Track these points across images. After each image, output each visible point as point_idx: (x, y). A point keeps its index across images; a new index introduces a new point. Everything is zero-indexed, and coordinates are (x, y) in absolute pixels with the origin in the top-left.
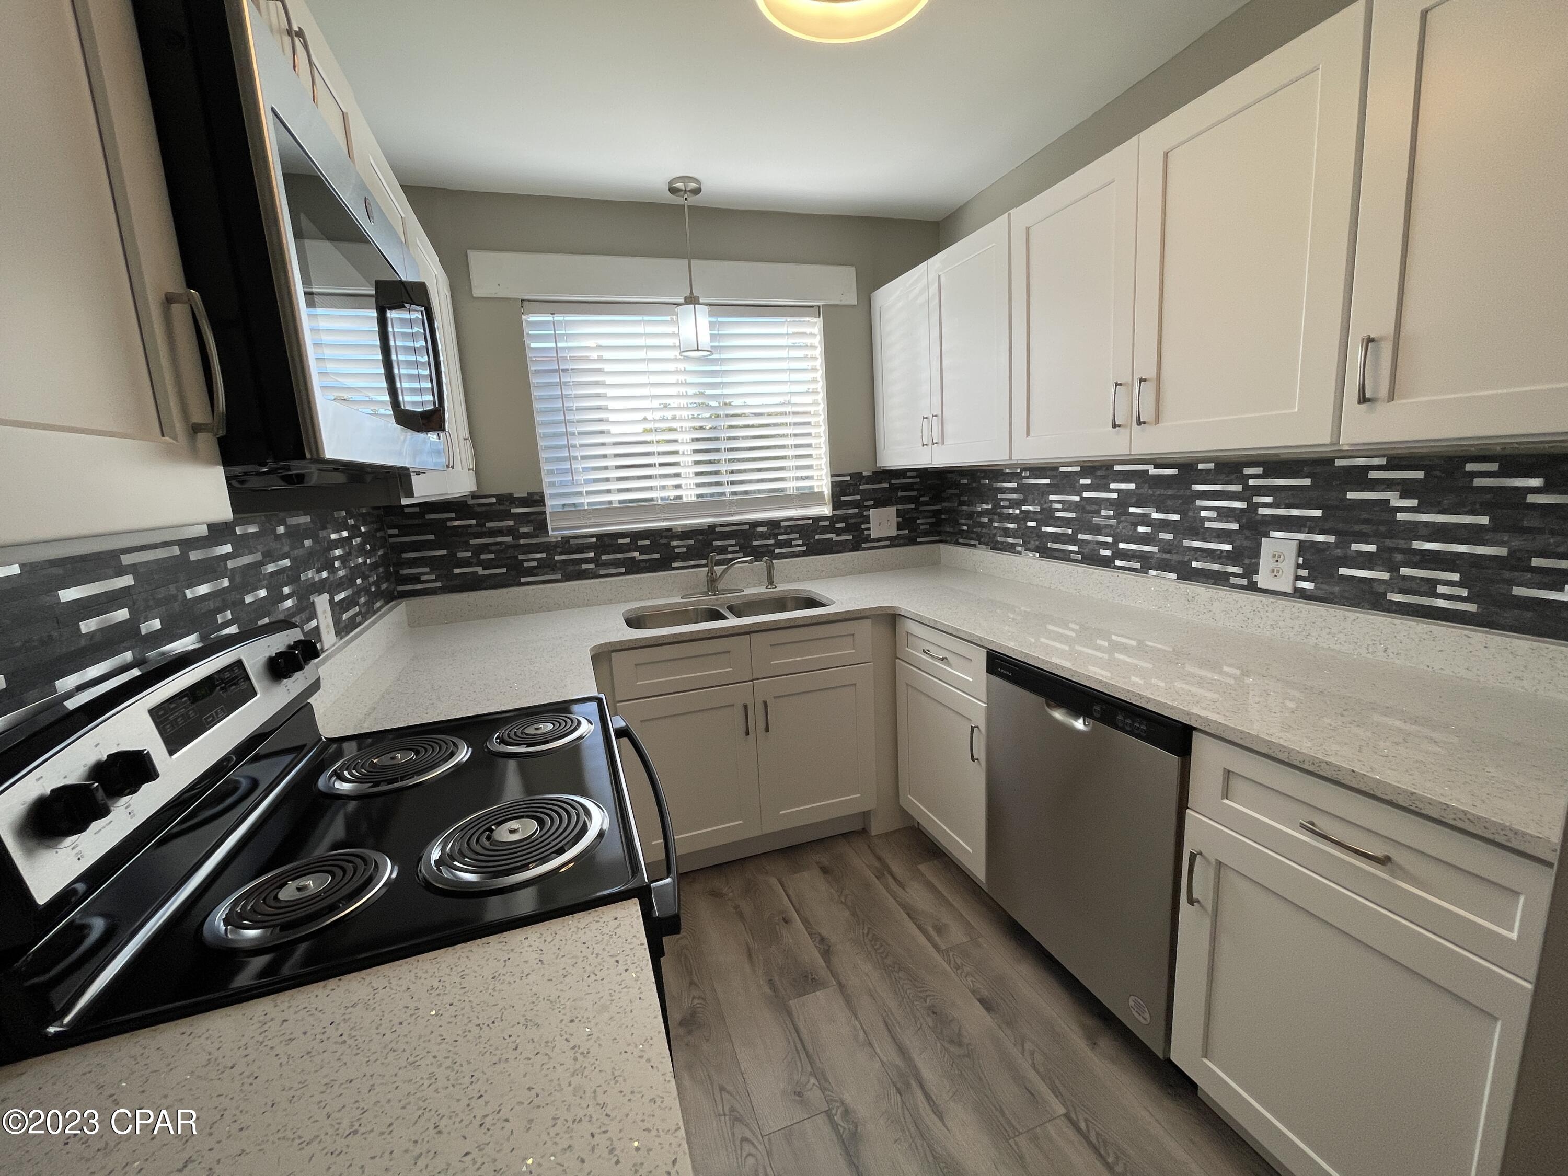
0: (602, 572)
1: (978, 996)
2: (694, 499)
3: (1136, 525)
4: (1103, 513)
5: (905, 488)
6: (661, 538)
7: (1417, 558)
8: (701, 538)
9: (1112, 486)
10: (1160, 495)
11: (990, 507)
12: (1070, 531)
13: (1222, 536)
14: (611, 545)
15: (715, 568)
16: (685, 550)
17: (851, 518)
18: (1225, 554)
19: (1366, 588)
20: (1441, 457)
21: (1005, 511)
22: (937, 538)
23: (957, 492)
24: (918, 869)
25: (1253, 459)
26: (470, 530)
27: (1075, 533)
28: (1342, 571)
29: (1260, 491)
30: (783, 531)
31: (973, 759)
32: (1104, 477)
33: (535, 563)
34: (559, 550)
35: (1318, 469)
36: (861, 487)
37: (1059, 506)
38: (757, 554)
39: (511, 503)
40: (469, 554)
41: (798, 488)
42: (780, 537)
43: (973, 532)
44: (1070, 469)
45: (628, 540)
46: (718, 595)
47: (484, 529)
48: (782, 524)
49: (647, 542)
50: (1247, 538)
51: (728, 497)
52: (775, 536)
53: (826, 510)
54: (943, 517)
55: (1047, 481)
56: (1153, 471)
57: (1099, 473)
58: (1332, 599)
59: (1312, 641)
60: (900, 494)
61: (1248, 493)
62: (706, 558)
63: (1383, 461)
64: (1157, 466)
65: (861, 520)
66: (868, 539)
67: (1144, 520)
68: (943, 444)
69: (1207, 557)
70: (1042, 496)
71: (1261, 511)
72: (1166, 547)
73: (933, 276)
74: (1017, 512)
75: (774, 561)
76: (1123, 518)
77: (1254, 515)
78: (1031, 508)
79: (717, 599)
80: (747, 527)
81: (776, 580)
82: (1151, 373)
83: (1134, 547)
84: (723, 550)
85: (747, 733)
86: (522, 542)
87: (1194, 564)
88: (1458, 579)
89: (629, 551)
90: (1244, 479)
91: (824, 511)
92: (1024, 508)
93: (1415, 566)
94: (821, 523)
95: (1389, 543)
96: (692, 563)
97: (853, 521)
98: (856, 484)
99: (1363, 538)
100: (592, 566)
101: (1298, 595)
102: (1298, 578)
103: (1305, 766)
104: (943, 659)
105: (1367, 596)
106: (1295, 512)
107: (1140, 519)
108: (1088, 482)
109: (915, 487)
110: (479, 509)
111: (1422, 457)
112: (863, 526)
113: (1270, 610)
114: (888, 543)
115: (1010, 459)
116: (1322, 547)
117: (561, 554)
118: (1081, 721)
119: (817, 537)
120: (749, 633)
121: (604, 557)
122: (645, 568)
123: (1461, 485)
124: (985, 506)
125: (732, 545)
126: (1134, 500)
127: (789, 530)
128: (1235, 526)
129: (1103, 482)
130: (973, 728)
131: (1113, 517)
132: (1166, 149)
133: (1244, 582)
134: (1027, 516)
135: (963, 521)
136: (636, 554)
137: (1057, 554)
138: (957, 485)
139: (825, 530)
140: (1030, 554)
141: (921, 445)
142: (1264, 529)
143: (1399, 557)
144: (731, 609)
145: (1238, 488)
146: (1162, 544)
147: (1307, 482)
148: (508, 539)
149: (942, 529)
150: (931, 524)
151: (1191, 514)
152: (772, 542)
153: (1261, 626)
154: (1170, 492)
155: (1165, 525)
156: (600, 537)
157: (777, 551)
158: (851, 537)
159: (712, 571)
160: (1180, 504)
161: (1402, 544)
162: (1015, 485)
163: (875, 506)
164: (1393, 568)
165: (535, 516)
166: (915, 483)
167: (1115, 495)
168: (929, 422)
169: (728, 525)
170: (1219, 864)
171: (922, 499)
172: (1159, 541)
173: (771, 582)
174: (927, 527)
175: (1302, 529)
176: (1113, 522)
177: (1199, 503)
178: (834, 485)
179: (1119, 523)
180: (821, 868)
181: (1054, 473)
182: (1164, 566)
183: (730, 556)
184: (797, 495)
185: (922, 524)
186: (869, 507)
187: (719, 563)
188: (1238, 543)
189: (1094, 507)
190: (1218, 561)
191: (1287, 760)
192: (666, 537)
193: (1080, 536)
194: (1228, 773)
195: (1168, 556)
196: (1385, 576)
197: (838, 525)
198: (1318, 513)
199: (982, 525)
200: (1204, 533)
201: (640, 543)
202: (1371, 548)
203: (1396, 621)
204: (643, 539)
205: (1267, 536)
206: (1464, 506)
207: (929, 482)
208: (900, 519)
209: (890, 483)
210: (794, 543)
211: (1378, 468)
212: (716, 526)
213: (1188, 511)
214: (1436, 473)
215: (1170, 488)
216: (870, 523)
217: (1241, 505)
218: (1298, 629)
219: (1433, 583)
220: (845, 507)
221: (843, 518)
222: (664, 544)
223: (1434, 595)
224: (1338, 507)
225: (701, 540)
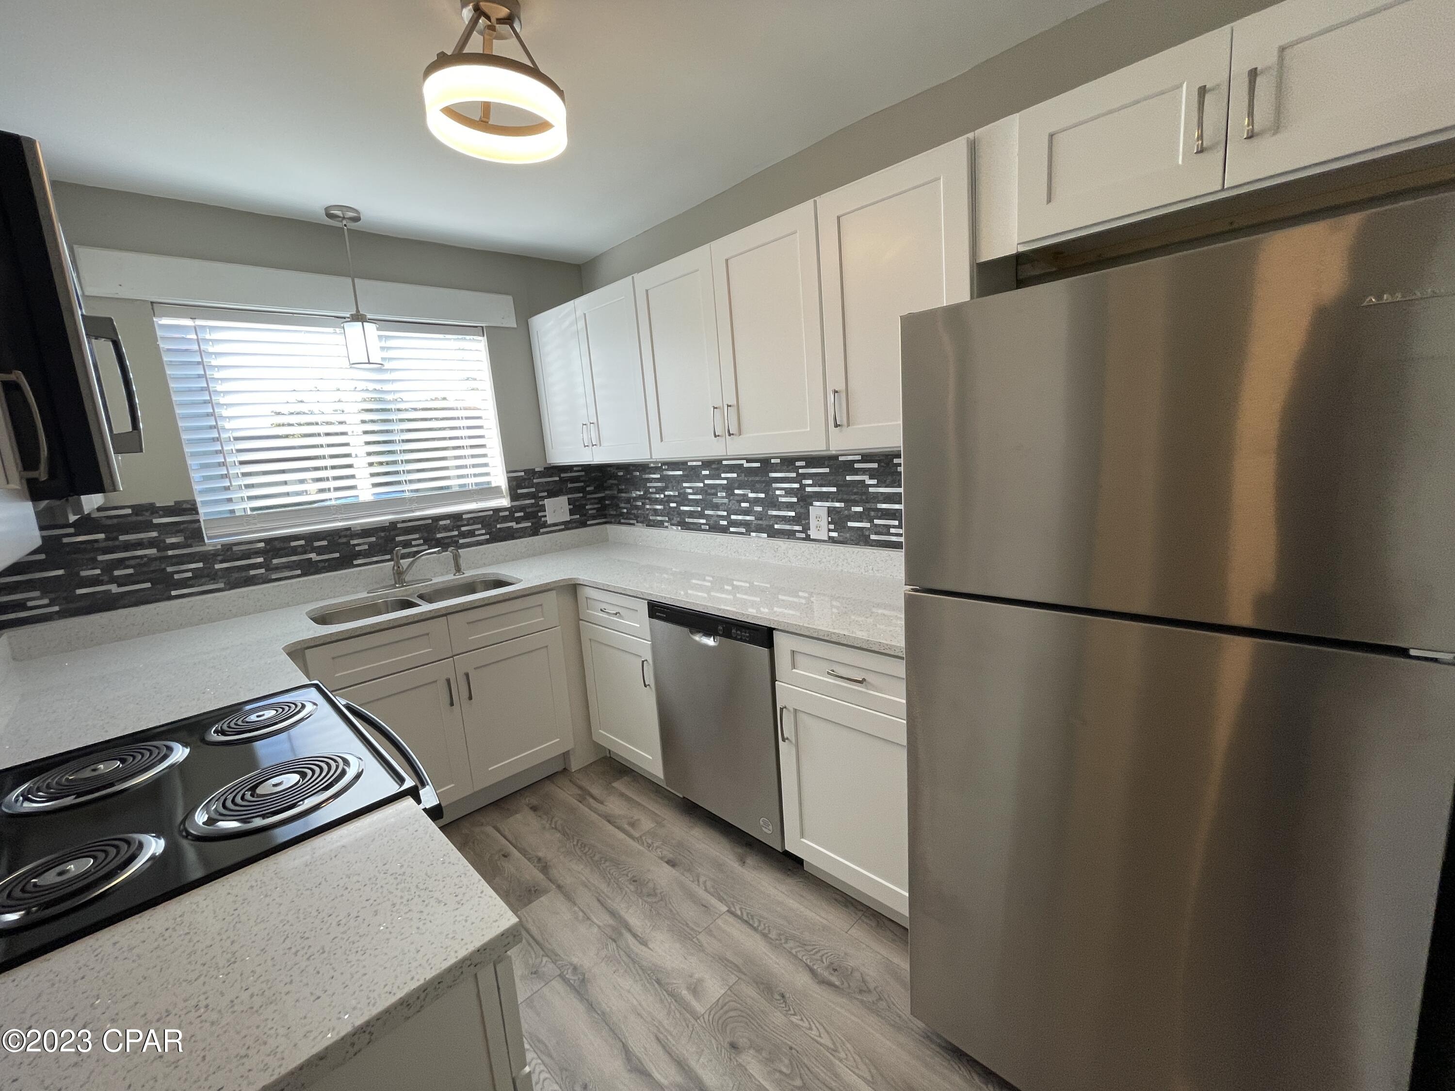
0: (274, 577)
1: (666, 860)
2: (372, 498)
3: (740, 502)
4: (719, 494)
5: (573, 480)
6: (340, 537)
7: (880, 514)
8: (383, 534)
9: (723, 475)
10: (752, 481)
11: (642, 493)
12: (699, 509)
14: (284, 549)
15: (401, 561)
16: (366, 547)
17: (529, 507)
18: (791, 518)
19: (860, 533)
20: (883, 456)
21: (653, 496)
22: (604, 520)
23: (615, 482)
24: (613, 787)
25: (799, 457)
26: (96, 545)
27: (703, 510)
28: (850, 524)
29: (805, 476)
30: (466, 522)
31: (645, 686)
32: (717, 469)
33: (190, 574)
34: (220, 558)
35: (832, 462)
36: (535, 481)
37: (690, 491)
38: (444, 544)
39: (152, 513)
40: (98, 571)
41: (476, 484)
42: (463, 529)
43: (631, 514)
44: (694, 463)
45: (302, 542)
46: (406, 586)
47: (117, 543)
48: (464, 516)
49: (325, 543)
50: (802, 507)
51: (407, 495)
52: (458, 527)
53: (504, 502)
54: (607, 502)
55: (680, 473)
56: (746, 465)
57: (713, 466)
58: (847, 542)
59: (840, 568)
60: (570, 485)
61: (801, 477)
62: (390, 552)
63: (859, 458)
64: (748, 461)
65: (537, 509)
66: (545, 525)
67: (745, 498)
68: (600, 445)
69: (782, 521)
70: (679, 482)
71: (807, 489)
72: (760, 517)
73: (579, 313)
74: (662, 496)
75: (459, 550)
76: (732, 498)
77: (804, 492)
78: (671, 493)
79: (406, 590)
80: (430, 521)
81: (463, 565)
82: (733, 402)
83: (740, 517)
84: (407, 544)
85: (452, 704)
86: (170, 553)
87: (776, 526)
88: (898, 524)
89: (305, 553)
90: (796, 469)
91: (502, 503)
92: (666, 493)
93: (880, 518)
94: (501, 514)
95: (868, 506)
96: (375, 559)
97: (530, 510)
98: (530, 479)
99: (856, 503)
100: (263, 571)
101: (831, 541)
102: (830, 530)
103: (825, 638)
104: (616, 614)
105: (862, 538)
106: (824, 489)
107: (742, 498)
108: (707, 472)
109: (582, 479)
110: (109, 522)
111: (876, 456)
112: (540, 514)
113: (818, 552)
114: (563, 527)
115: (651, 458)
116: (839, 510)
117: (222, 562)
118: (712, 639)
119: (498, 526)
120: (445, 615)
121: (275, 561)
122: (324, 568)
123: (892, 471)
124: (638, 493)
125: (416, 539)
126: (736, 485)
127: (471, 521)
128: (795, 500)
129: (717, 472)
130: (643, 662)
131: (726, 497)
132: (726, 257)
133: (803, 535)
134: (669, 499)
135: (623, 505)
136: (313, 556)
137: (692, 526)
138: (616, 477)
139: (505, 519)
140: (674, 528)
141: (583, 446)
142: (809, 501)
143: (872, 514)
144: (421, 597)
145: (794, 475)
146: (757, 514)
147: (827, 470)
148: (153, 551)
149: (607, 512)
150: (598, 509)
151: (770, 493)
152: (456, 533)
153: (814, 562)
154: (757, 479)
155: (756, 501)
156: (268, 541)
157: (461, 541)
158: (529, 524)
159: (398, 565)
160: (764, 487)
161: (873, 506)
162: (658, 476)
163: (549, 497)
164: (871, 520)
165: (185, 525)
166: (581, 476)
167: (725, 482)
168: (587, 428)
169: (410, 521)
170: (795, 710)
171: (588, 489)
172: (754, 512)
173: (458, 569)
174: (594, 511)
175: (828, 499)
176: (726, 501)
177: (774, 485)
178: (510, 480)
179: (729, 501)
180: (531, 808)
181: (685, 467)
182: (759, 529)
183: (415, 549)
184: (476, 490)
185: (591, 509)
186: (543, 498)
187: (404, 557)
188: (797, 511)
189: (713, 491)
190: (788, 523)
191: (817, 637)
192: (346, 536)
193: (707, 512)
194: (793, 652)
195: (760, 522)
196: (868, 525)
197: (517, 515)
198: (834, 489)
199: (637, 507)
200: (779, 505)
201: (317, 544)
202: (860, 509)
203: (875, 551)
204: (319, 540)
205: (812, 505)
206: (895, 483)
207: (593, 475)
208: (571, 507)
209: (560, 477)
210: (477, 533)
211: (858, 461)
212: (398, 522)
213: (769, 491)
214: (883, 464)
215: (757, 476)
216: (545, 511)
217: (796, 486)
218: (832, 562)
219: (889, 527)
220: (522, 499)
221: (521, 509)
222: (343, 543)
223: (889, 534)
224: (842, 486)
225: (383, 537)
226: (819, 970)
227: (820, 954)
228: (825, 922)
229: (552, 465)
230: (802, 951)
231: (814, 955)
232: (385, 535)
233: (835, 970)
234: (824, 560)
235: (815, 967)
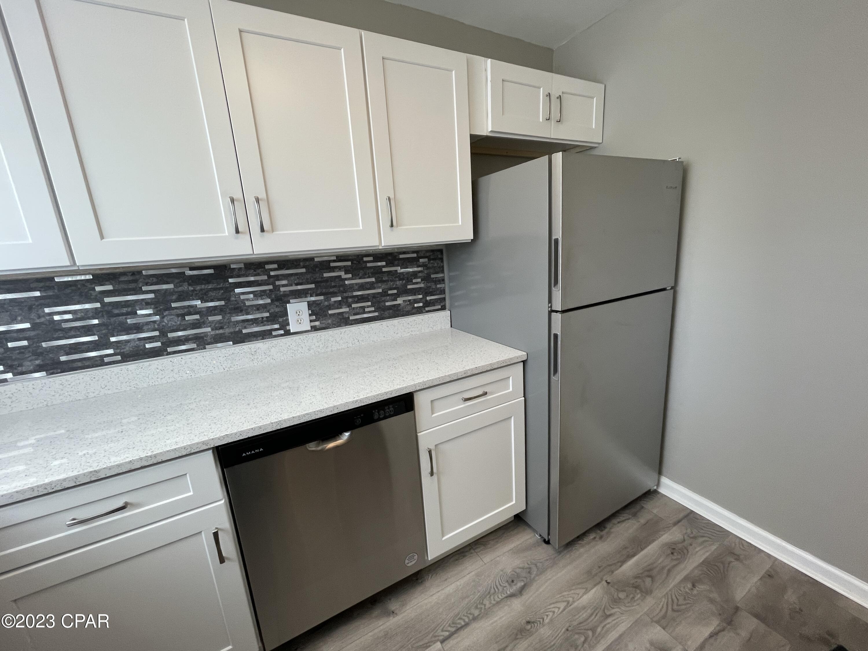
3: (183, 316)
4: (139, 312)
7: (356, 299)
9: (145, 288)
10: (201, 290)
13: (259, 308)
18: (265, 319)
19: (340, 317)
20: (355, 256)
25: (270, 260)
28: (330, 312)
29: (278, 278)
31: (223, 561)
35: (307, 263)
37: (66, 317)
44: (73, 278)
50: (277, 306)
55: (34, 294)
56: (189, 273)
57: (123, 279)
58: (329, 327)
59: (329, 349)
61: (272, 280)
63: (334, 258)
67: (190, 310)
69: (253, 324)
70: (30, 309)
71: (282, 289)
72: (220, 326)
76: (167, 313)
77: (279, 292)
78: (12, 327)
83: (180, 334)
87: (244, 331)
88: (370, 304)
90: (267, 272)
93: (357, 302)
95: (345, 295)
99: (334, 294)
101: (313, 330)
102: (311, 321)
105: (342, 321)
106: (299, 287)
107: (186, 310)
108: (108, 288)
111: (348, 256)
113: (305, 341)
116: (318, 302)
123: (363, 266)
126: (174, 297)
128: (268, 301)
130: (216, 533)
131: (155, 314)
133: (282, 332)
134: (6, 337)
137: (78, 364)
140: (28, 377)
142: (286, 299)
143: (350, 300)
145: (265, 278)
146: (213, 325)
147: (303, 270)
151: (233, 299)
153: (303, 352)
154: (210, 286)
155: (212, 311)
160: (222, 293)
161: (350, 294)
164: (349, 306)
167: (151, 296)
172: (209, 323)
175: (307, 295)
176: (155, 318)
177: (237, 291)
179: (163, 318)
181: (45, 284)
182: (219, 339)
188: (272, 311)
189: (124, 310)
190: (262, 324)
193: (113, 339)
194: (432, 402)
195: (221, 331)
196: (347, 310)
198: (313, 286)
200: (247, 309)
202: (340, 298)
203: (359, 327)
205: (289, 302)
206: (366, 275)
211: (334, 261)
213: (230, 298)
214: (355, 262)
215: (209, 283)
217: (271, 287)
218: (321, 346)
219: (363, 308)
223: (364, 312)
224: (321, 282)
226: (511, 591)
227: (499, 587)
228: (473, 573)
230: (494, 596)
231: (498, 590)
233: (513, 581)
234: (313, 346)
235: (508, 593)
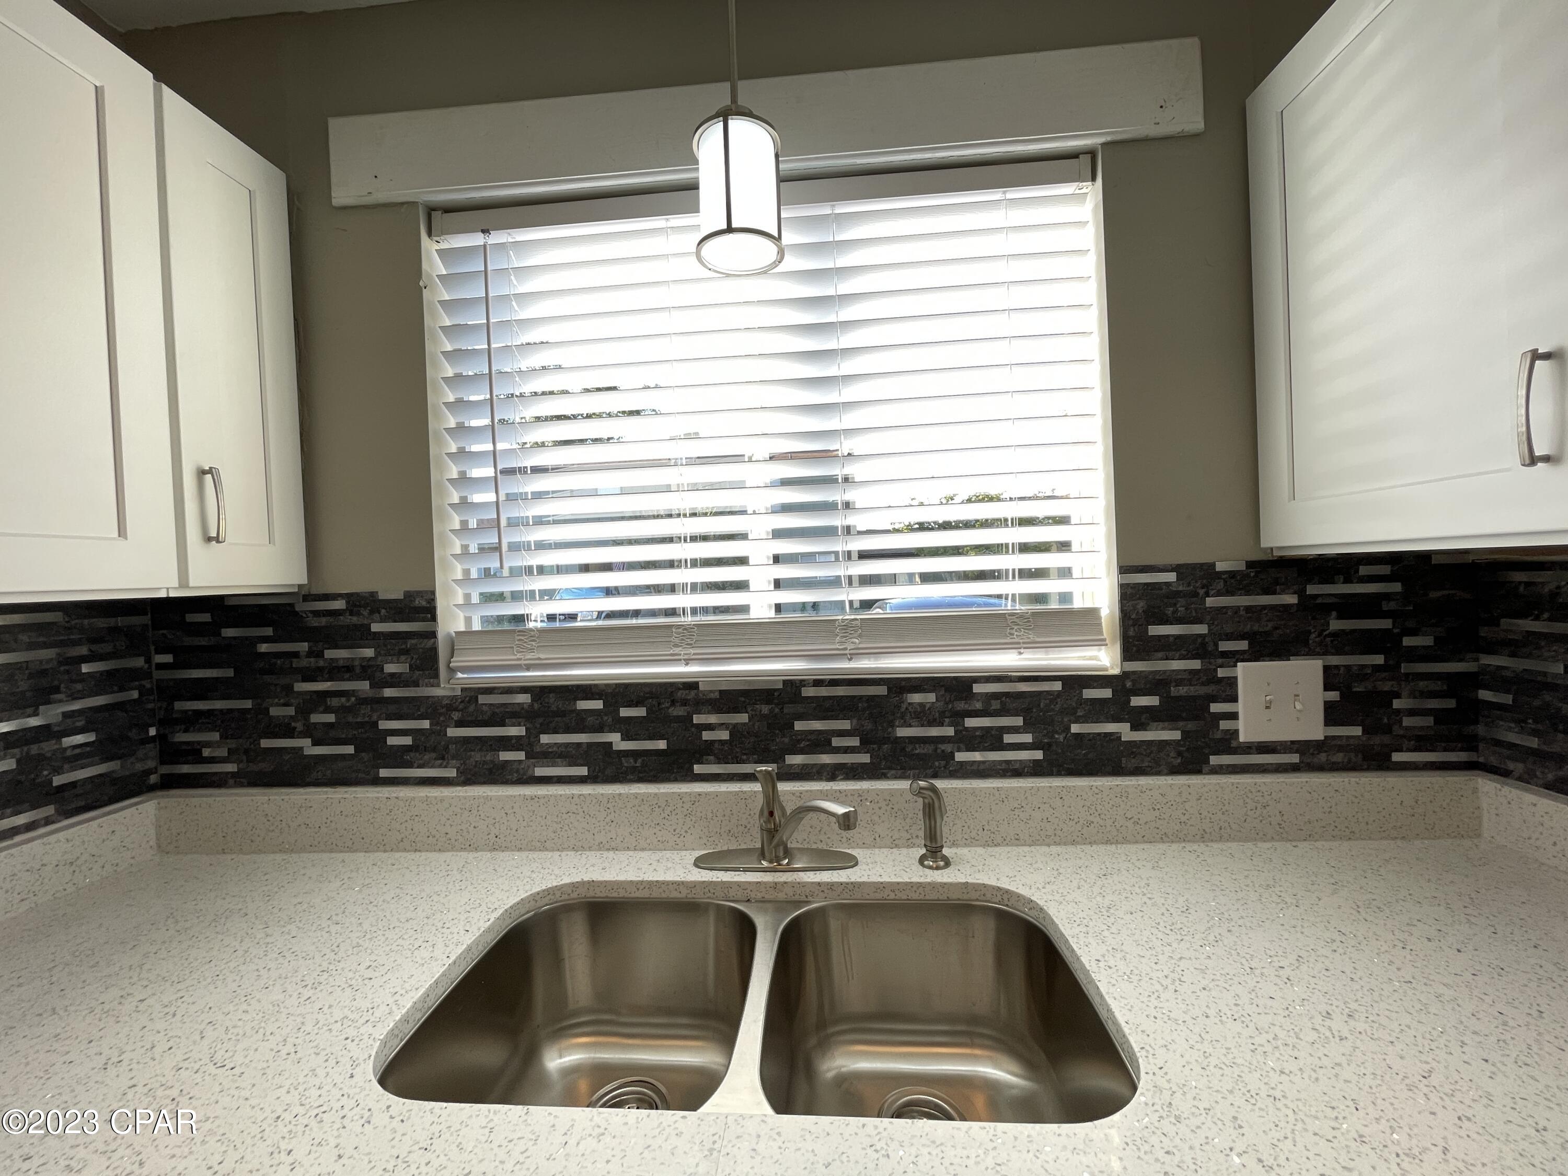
0: (539, 772)
2: (769, 614)
5: (1352, 607)
6: (673, 703)
8: (765, 709)
14: (562, 714)
16: (724, 735)
17: (1179, 683)
22: (1462, 756)
26: (296, 663)
30: (978, 706)
33: (407, 741)
34: (456, 716)
36: (1210, 602)
38: (908, 760)
39: (372, 612)
40: (291, 711)
41: (1027, 600)
42: (971, 722)
45: (598, 705)
47: (321, 663)
48: (978, 688)
49: (640, 712)
52: (957, 717)
53: (1103, 658)
54: (1494, 698)
60: (1335, 625)
62: (777, 758)
65: (1210, 689)
66: (1228, 743)
75: (949, 787)
80: (882, 690)
84: (818, 743)
86: (388, 692)
89: (600, 729)
91: (1097, 660)
94: (1090, 693)
96: (738, 769)
97: (1183, 691)
98: (1196, 595)
100: (521, 756)
109: (1385, 606)
110: (315, 622)
112: (1215, 708)
114: (1295, 758)
117: (460, 724)
119: (1075, 728)
121: (545, 739)
122: (634, 769)
125: (842, 733)
127: (996, 705)
136: (614, 738)
139: (1098, 710)
148: (363, 686)
149: (1479, 732)
150: (1441, 715)
152: (951, 729)
156: (540, 692)
157: (960, 756)
158: (1176, 735)
159: (776, 795)
163: (1255, 655)
165: (413, 641)
166: (1387, 596)
169: (834, 683)
171: (1407, 641)
173: (931, 853)
174: (1429, 721)
178: (1127, 594)
183: (833, 759)
184: (1022, 616)
185: (1412, 713)
186: (1234, 657)
187: (798, 775)
192: (684, 703)
197: (1138, 701)
201: (625, 712)
204: (630, 704)
207: (1434, 595)
208: (1334, 696)
209: (1301, 593)
210: (1008, 739)
212: (803, 683)
216: (1234, 699)
220: (1160, 655)
221: (1156, 684)
222: (678, 719)
225: (765, 716)
229: (1277, 553)
232: (771, 711)
